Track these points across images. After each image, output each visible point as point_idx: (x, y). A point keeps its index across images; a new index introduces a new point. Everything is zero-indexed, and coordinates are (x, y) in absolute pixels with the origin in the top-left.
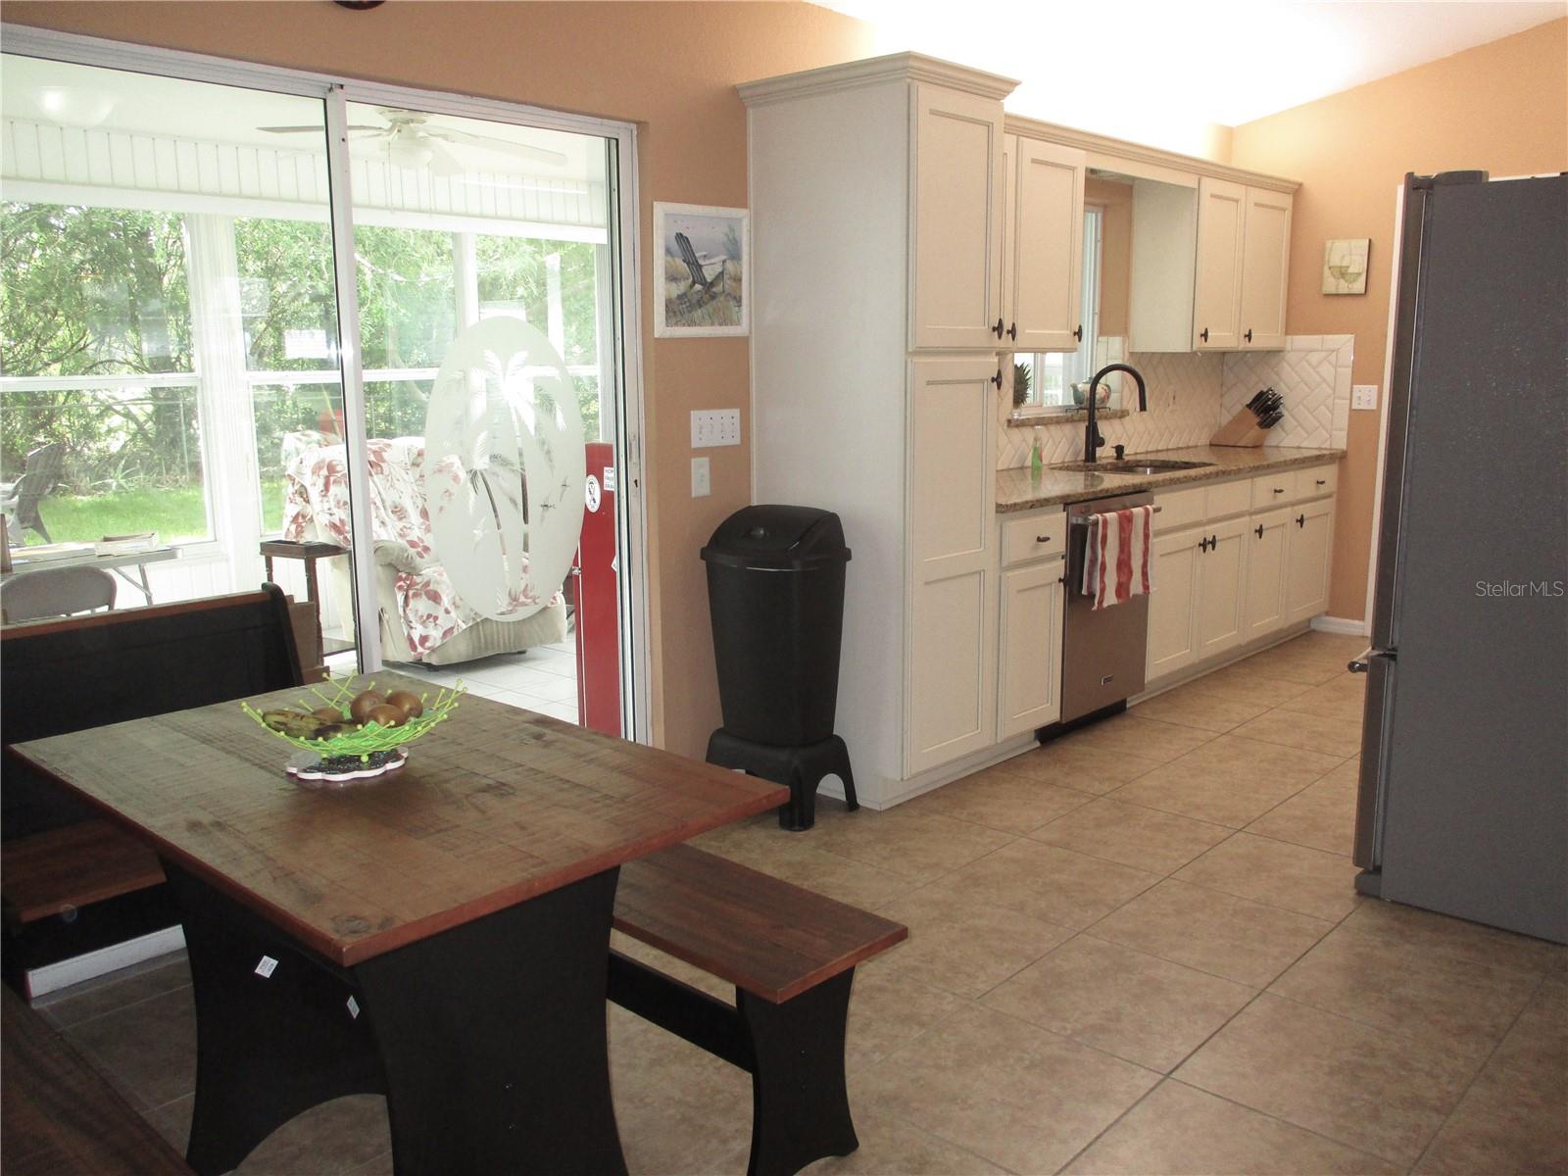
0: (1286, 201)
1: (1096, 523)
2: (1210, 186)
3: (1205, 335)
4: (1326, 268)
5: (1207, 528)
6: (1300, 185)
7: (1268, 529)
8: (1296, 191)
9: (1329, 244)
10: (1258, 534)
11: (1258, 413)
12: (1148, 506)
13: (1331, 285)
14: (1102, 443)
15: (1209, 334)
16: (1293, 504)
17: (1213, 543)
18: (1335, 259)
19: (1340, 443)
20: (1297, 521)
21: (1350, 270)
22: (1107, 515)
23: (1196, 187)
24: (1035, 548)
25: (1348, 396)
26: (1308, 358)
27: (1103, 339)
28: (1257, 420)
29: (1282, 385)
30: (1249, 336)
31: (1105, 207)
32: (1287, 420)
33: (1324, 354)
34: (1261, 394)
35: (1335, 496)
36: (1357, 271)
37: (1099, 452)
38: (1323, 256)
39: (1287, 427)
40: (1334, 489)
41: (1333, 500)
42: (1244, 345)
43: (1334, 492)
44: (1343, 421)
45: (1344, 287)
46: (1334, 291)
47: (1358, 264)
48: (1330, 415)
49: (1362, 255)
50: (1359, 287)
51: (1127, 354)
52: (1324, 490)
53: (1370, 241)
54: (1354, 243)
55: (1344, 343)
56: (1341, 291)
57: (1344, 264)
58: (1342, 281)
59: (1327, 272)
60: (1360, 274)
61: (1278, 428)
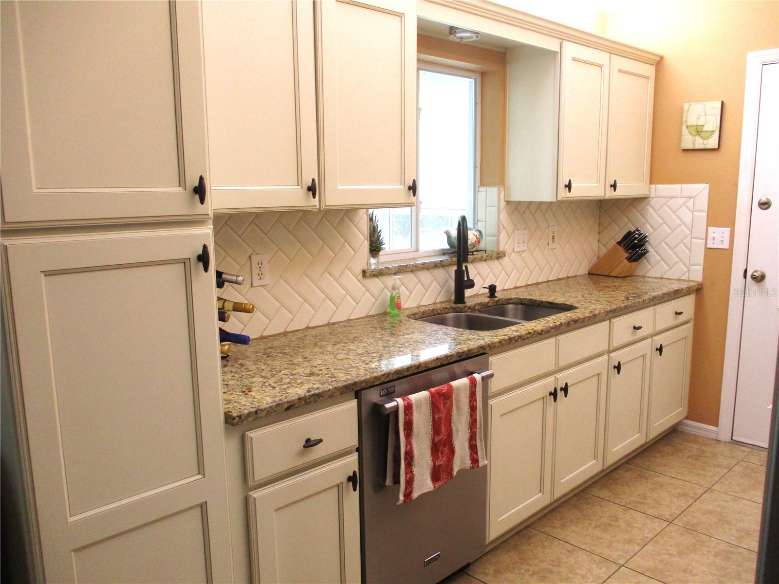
0: (650, 71)
1: (397, 409)
2: (571, 50)
3: (569, 186)
4: (684, 128)
5: (558, 376)
6: (662, 58)
7: (625, 363)
8: (659, 63)
9: (686, 106)
10: (616, 370)
11: (626, 249)
12: (476, 376)
13: (689, 141)
14: (471, 284)
15: (572, 185)
16: (652, 336)
17: (565, 390)
18: (692, 119)
19: (697, 275)
20: (657, 349)
21: (705, 129)
22: (413, 397)
23: (557, 49)
24: (301, 454)
25: (704, 237)
26: (669, 203)
27: (482, 189)
28: (626, 255)
29: (648, 226)
30: (614, 186)
31: (483, 74)
32: (652, 254)
33: (682, 201)
34: (629, 234)
35: (692, 321)
36: (711, 129)
37: (468, 293)
38: (682, 117)
39: (652, 261)
40: (692, 316)
41: (690, 325)
42: (610, 194)
43: (691, 318)
44: (699, 257)
45: (699, 143)
46: (691, 147)
47: (711, 123)
48: (688, 252)
49: (715, 115)
50: (713, 143)
51: (503, 204)
52: (681, 319)
53: (722, 103)
54: (708, 104)
55: (700, 191)
56: (697, 147)
57: (700, 123)
58: (698, 138)
59: (685, 130)
60: (713, 132)
61: (645, 261)
